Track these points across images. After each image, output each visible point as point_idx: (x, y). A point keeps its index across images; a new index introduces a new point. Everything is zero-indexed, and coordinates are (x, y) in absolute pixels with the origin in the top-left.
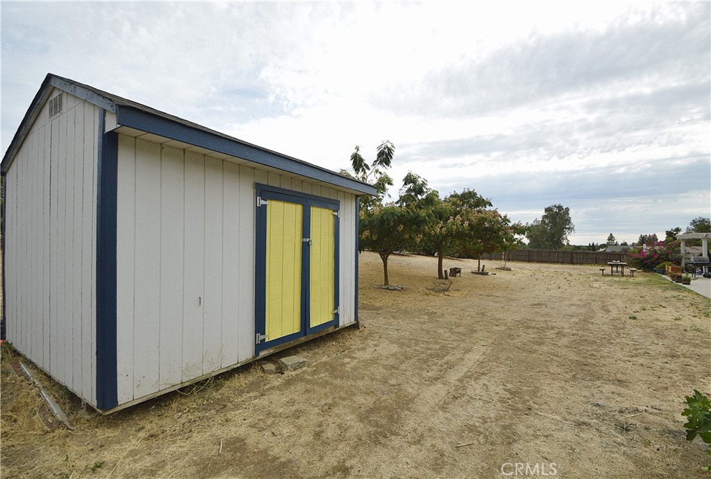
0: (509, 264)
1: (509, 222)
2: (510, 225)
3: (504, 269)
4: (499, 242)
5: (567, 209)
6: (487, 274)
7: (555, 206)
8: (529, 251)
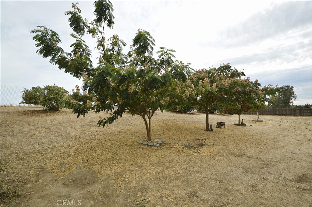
0: (262, 117)
1: (260, 85)
2: (261, 88)
3: (258, 121)
4: (252, 103)
5: (292, 87)
6: (245, 125)
7: (285, 86)
8: (273, 109)
